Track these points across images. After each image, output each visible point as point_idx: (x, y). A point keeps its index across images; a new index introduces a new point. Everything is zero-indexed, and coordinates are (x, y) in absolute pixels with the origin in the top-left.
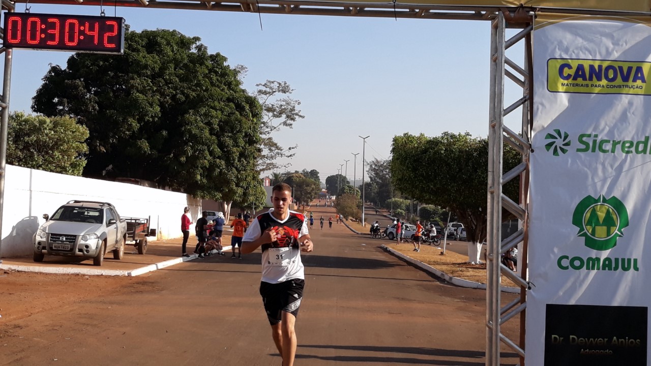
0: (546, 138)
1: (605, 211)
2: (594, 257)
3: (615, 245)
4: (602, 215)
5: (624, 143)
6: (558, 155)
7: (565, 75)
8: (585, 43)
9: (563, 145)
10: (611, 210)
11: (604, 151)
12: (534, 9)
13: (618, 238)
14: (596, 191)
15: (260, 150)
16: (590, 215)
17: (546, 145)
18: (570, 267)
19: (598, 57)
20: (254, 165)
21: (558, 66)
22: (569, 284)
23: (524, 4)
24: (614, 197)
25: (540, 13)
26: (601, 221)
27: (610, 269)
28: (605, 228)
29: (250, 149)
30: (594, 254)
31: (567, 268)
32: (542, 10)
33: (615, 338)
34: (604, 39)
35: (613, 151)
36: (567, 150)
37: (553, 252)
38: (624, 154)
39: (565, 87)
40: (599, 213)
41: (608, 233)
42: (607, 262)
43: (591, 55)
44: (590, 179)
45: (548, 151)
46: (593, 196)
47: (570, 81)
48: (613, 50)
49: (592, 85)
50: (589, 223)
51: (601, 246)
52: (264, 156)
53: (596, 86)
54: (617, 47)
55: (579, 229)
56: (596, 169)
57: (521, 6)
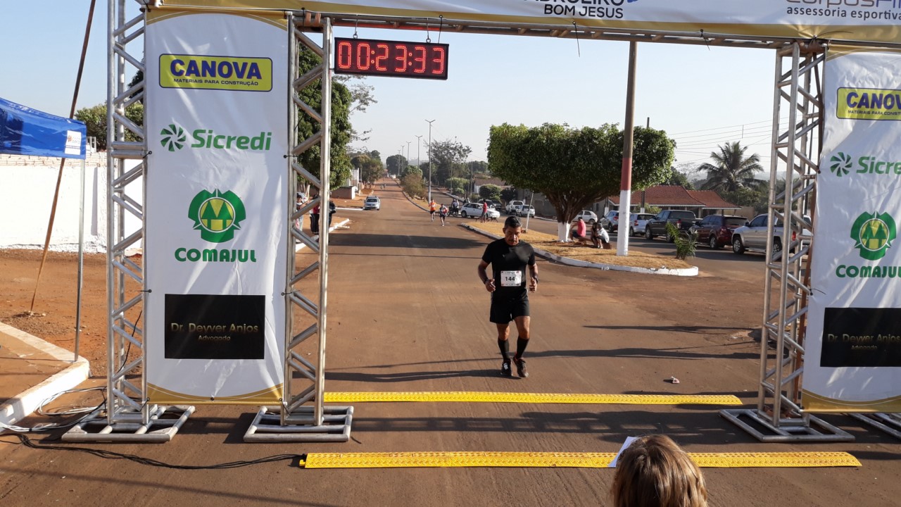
0: (832, 160)
1: (878, 226)
2: (867, 266)
3: (884, 255)
4: (875, 229)
5: (897, 165)
6: (841, 176)
7: (852, 103)
8: (869, 73)
9: (846, 167)
10: (883, 225)
11: (880, 172)
12: (826, 41)
13: (887, 249)
14: (871, 208)
16: (866, 228)
17: (832, 167)
18: (846, 275)
19: (880, 87)
21: (847, 94)
22: (845, 290)
23: (818, 36)
24: (886, 213)
25: (830, 45)
26: (874, 234)
27: (879, 276)
28: (877, 240)
30: (866, 263)
31: (843, 276)
32: (833, 42)
33: (880, 335)
34: (886, 70)
35: (887, 172)
36: (848, 172)
37: (834, 263)
38: (896, 175)
39: (850, 114)
40: (873, 228)
41: (880, 245)
42: (877, 271)
43: (874, 83)
44: (867, 198)
45: (832, 171)
46: (869, 212)
47: (856, 108)
48: (892, 80)
49: (873, 112)
50: (864, 236)
51: (873, 256)
53: (876, 113)
54: (896, 78)
55: (855, 241)
56: (872, 188)
57: (815, 39)
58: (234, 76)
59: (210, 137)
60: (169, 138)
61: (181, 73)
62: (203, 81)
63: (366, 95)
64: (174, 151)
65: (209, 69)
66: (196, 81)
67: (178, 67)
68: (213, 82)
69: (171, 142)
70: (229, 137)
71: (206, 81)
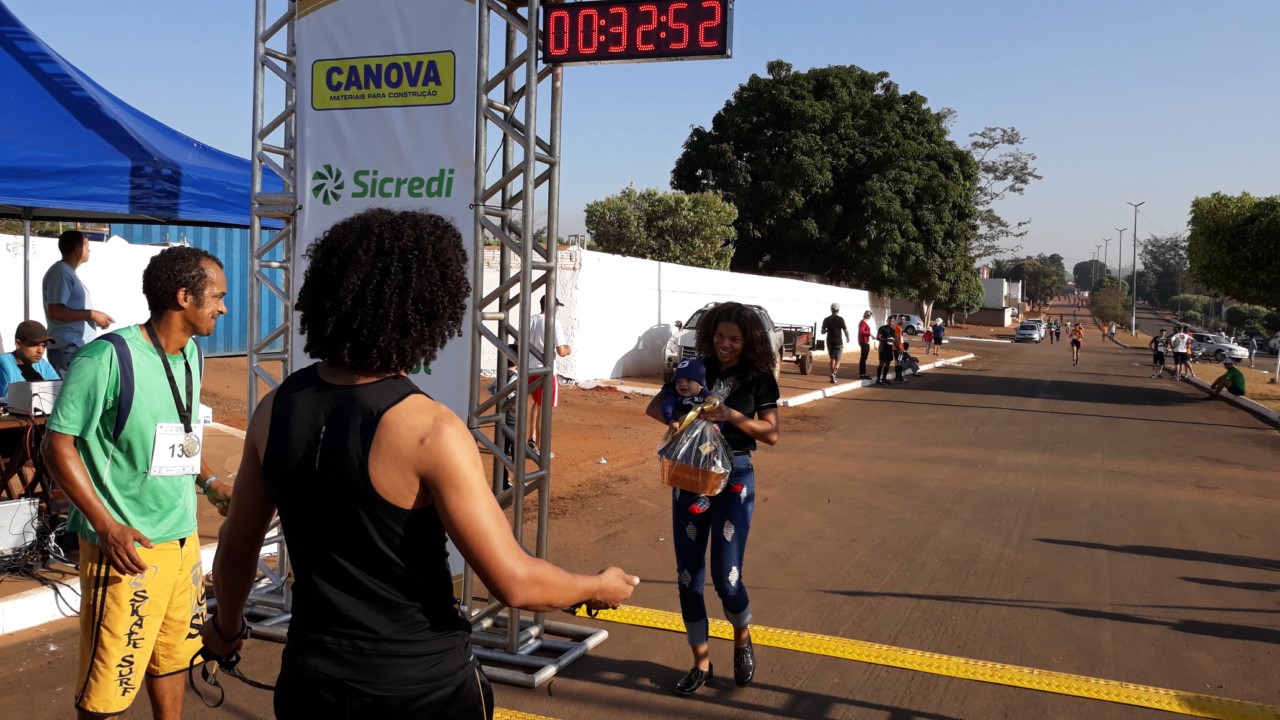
15: (975, 228)
20: (967, 249)
29: (961, 225)
52: (981, 235)
58: (405, 86)
59: (374, 181)
60: (323, 185)
61: (340, 84)
62: (366, 96)
63: (1024, 167)
64: (329, 203)
65: (374, 76)
66: (357, 97)
67: (336, 79)
68: (378, 95)
69: (326, 191)
70: (399, 179)
71: (369, 96)
